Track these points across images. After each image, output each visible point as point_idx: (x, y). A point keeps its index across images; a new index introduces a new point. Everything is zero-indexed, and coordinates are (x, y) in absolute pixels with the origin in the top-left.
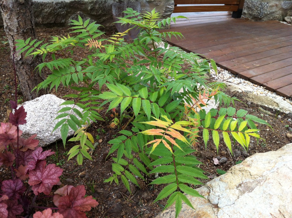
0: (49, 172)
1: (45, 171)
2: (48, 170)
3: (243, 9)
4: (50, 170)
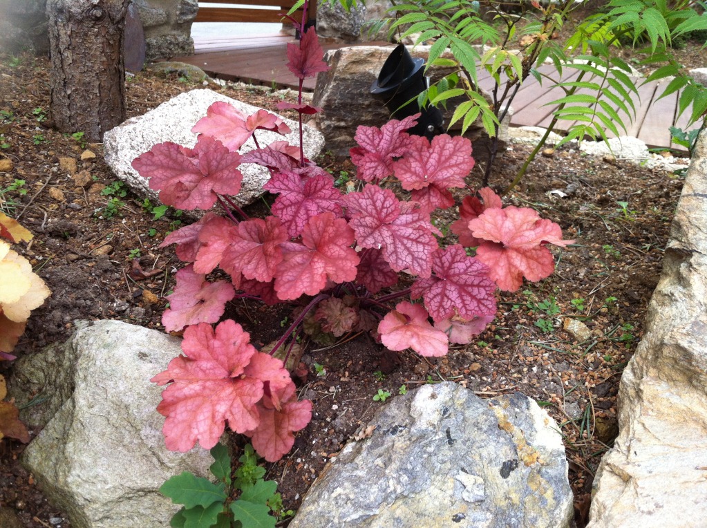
0: (440, 155)
1: (431, 154)
2: (437, 149)
3: (318, 20)
4: (442, 148)
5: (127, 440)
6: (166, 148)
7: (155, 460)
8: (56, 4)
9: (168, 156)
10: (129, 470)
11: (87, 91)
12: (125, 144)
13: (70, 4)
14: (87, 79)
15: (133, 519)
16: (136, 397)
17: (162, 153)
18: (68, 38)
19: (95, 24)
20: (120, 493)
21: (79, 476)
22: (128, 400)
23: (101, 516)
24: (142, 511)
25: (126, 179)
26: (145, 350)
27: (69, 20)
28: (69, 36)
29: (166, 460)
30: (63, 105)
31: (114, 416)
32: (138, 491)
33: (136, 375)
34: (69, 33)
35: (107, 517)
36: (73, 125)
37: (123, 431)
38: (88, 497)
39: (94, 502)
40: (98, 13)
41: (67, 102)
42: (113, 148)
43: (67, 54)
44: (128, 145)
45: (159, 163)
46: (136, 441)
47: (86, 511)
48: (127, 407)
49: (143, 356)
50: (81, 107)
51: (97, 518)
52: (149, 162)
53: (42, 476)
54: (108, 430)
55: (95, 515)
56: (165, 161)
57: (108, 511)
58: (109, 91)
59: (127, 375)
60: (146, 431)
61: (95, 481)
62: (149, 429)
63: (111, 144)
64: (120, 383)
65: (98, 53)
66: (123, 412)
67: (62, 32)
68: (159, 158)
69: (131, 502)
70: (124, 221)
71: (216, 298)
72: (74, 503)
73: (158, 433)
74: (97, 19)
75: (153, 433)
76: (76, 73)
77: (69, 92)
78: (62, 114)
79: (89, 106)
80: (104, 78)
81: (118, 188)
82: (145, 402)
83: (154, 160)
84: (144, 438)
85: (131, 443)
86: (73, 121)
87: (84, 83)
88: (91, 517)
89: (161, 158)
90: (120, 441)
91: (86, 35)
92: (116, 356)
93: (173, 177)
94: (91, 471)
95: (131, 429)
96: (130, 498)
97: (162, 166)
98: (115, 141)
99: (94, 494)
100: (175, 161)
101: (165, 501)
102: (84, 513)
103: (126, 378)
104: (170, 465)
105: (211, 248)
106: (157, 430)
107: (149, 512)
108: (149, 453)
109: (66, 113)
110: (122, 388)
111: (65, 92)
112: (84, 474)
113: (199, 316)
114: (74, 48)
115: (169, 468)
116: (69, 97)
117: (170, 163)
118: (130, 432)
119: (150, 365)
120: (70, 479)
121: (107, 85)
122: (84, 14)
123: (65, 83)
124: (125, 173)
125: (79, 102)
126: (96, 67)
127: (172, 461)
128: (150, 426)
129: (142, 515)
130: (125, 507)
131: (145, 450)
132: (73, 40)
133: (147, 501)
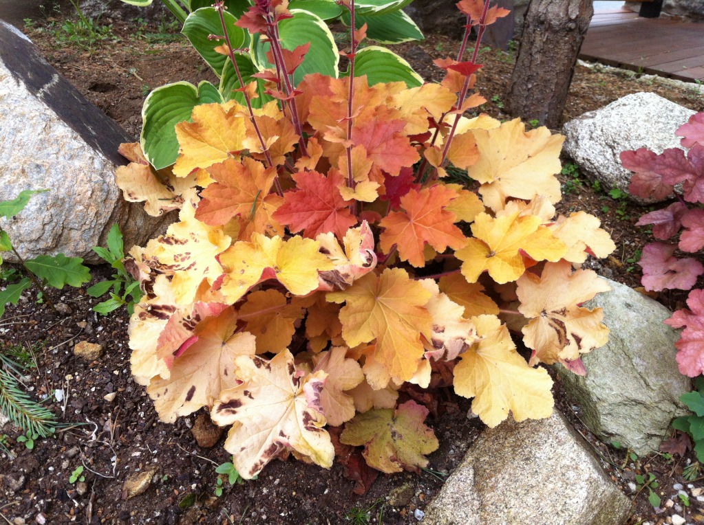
5: (623, 364)
6: (674, 153)
7: (642, 382)
8: (540, 17)
9: (675, 159)
10: (626, 385)
11: (545, 86)
12: (585, 135)
13: (552, 18)
14: (548, 77)
15: (626, 420)
16: (628, 334)
17: (671, 156)
18: (542, 44)
19: (567, 34)
20: (620, 399)
21: (594, 381)
22: (624, 336)
23: (607, 412)
24: (633, 416)
25: (583, 164)
26: (629, 302)
27: (546, 30)
28: (544, 43)
29: (651, 384)
30: (521, 96)
31: (613, 346)
32: (632, 401)
33: (626, 319)
34: (544, 40)
35: (610, 414)
36: (526, 112)
37: (620, 357)
38: (600, 397)
39: (604, 401)
40: (572, 25)
41: (526, 94)
42: (573, 137)
43: (538, 57)
44: (587, 136)
45: (668, 163)
46: (629, 366)
47: (597, 406)
48: (622, 340)
49: (628, 306)
50: (537, 99)
51: (604, 413)
52: (661, 162)
53: (566, 376)
54: (610, 354)
55: (603, 410)
56: (673, 163)
57: (612, 410)
58: (562, 86)
59: (620, 318)
60: (636, 360)
61: (604, 387)
62: (638, 359)
63: (572, 134)
64: (616, 322)
65: (563, 57)
66: (619, 343)
67: (538, 38)
68: (669, 160)
69: (626, 407)
70: (580, 198)
71: (688, 270)
72: (589, 399)
73: (645, 363)
74: (571, 30)
75: (641, 362)
76: (541, 73)
77: (530, 86)
78: (518, 103)
79: (544, 99)
80: (562, 76)
81: (573, 170)
82: (635, 340)
83: (665, 161)
84: (635, 365)
85: (626, 366)
86: (526, 110)
87: (545, 80)
88: (601, 411)
89: (670, 160)
90: (618, 364)
91: (558, 42)
92: (611, 302)
93: (678, 175)
94: (601, 379)
95: (625, 357)
96: (625, 405)
97: (669, 166)
98: (576, 132)
99: (604, 396)
100: (680, 163)
101: (649, 412)
102: (596, 407)
103: (620, 319)
104: (653, 387)
105: (693, 232)
106: (644, 361)
107: (637, 417)
108: (638, 376)
109: (523, 102)
110: (617, 326)
111: (527, 86)
112: (598, 381)
113: (675, 283)
114: (545, 52)
115: (653, 390)
116: (529, 90)
117: (677, 164)
118: (624, 359)
119: (635, 314)
120: (588, 382)
121: (562, 82)
122: (561, 26)
123: (529, 79)
124: (583, 159)
125: (537, 95)
126: (558, 68)
127: (655, 385)
128: (639, 357)
129: (633, 418)
130: (623, 410)
131: (635, 374)
132: (546, 46)
133: (636, 409)
